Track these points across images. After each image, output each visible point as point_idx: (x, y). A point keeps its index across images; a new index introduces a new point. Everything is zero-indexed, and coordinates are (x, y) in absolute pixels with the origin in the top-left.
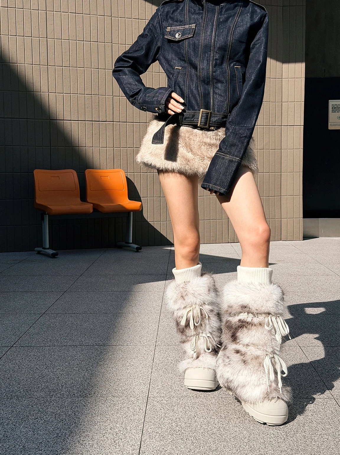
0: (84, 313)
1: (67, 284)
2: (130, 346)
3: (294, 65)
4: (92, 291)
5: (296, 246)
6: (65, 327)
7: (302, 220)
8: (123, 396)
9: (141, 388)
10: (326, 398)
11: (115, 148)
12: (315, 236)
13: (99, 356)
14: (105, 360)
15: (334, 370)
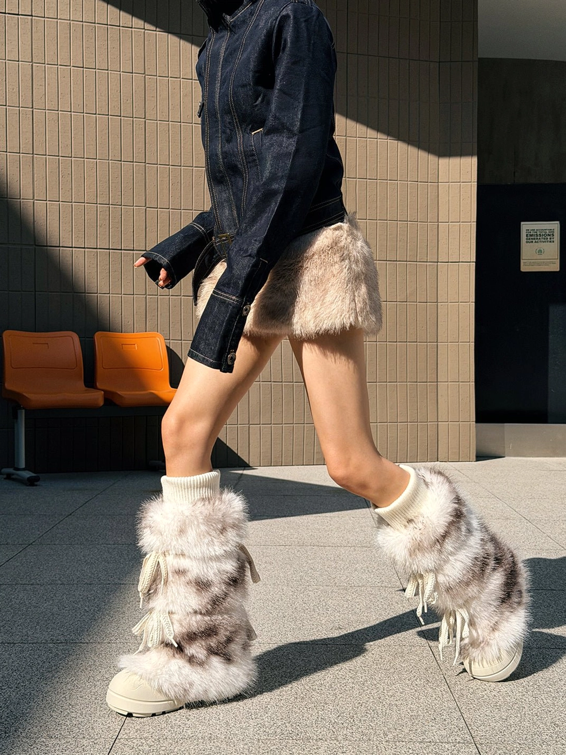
0: (49, 584)
1: (39, 531)
2: (113, 645)
3: (459, 159)
4: (79, 543)
5: (462, 470)
6: (6, 610)
7: (475, 426)
8: (69, 737)
9: (108, 722)
10: (459, 743)
11: (148, 296)
12: (496, 456)
13: (49, 663)
14: (58, 670)
15: (486, 690)
